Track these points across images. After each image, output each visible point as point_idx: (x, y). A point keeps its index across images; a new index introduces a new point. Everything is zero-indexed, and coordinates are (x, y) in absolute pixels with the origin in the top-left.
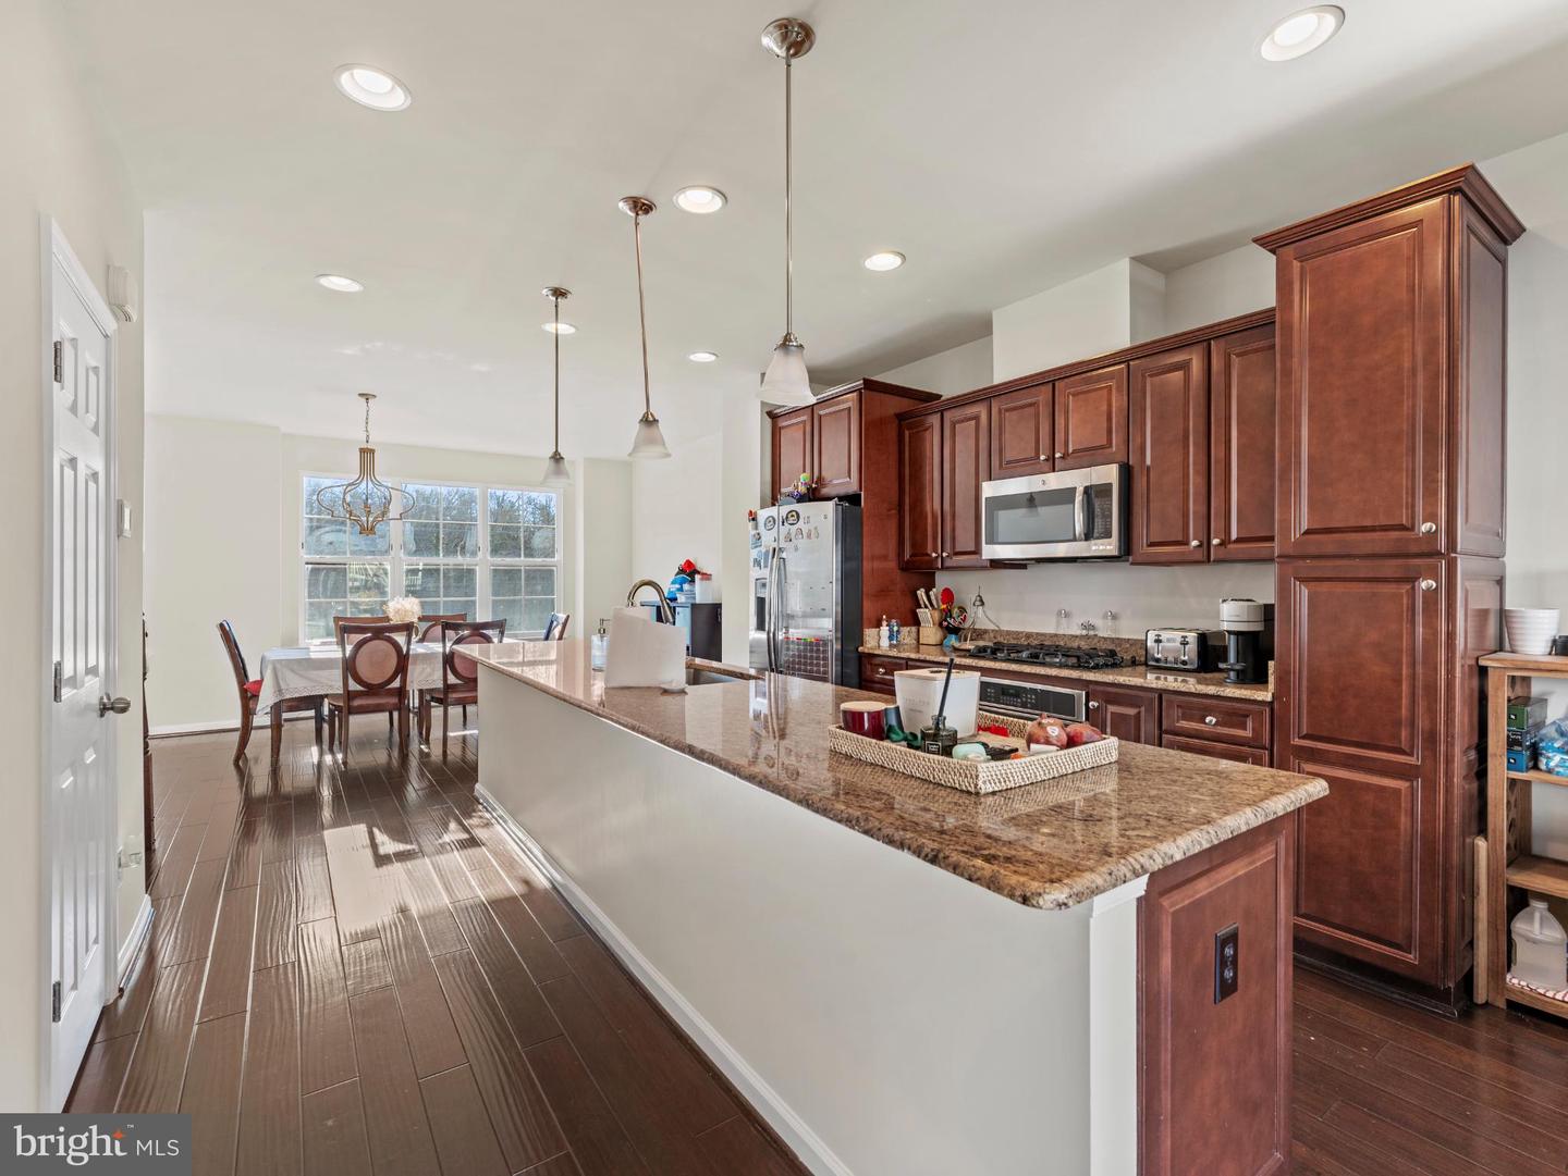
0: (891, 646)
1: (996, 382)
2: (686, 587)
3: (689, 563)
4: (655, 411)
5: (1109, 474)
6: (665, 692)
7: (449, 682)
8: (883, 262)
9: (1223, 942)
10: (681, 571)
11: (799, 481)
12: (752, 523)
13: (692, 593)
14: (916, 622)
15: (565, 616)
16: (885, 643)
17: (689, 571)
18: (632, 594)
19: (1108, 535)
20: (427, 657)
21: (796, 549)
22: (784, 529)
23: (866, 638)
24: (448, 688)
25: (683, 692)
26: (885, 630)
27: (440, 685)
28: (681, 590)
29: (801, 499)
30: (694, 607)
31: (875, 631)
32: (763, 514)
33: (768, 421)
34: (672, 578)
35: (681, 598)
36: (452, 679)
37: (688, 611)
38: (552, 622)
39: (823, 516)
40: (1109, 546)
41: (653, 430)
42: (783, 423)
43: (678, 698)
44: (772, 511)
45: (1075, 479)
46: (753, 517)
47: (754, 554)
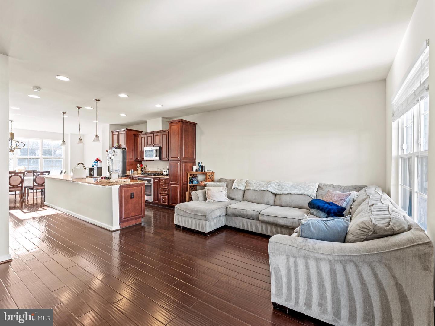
0: (132, 174)
1: (147, 132)
2: (96, 164)
3: (98, 159)
4: (82, 138)
5: (158, 148)
6: (83, 179)
7: (34, 185)
8: (123, 115)
9: (131, 194)
10: (96, 160)
11: (116, 145)
12: (107, 152)
13: (98, 165)
14: (137, 170)
15: (65, 170)
16: (131, 173)
17: (98, 160)
18: (78, 165)
19: (158, 157)
20: (28, 180)
21: (114, 157)
22: (112, 154)
23: (127, 173)
24: (34, 186)
25: (85, 179)
26: (130, 171)
27: (32, 185)
28: (95, 164)
29: (116, 148)
30: (98, 168)
31: (128, 171)
32: (109, 150)
33: (111, 133)
34: (94, 162)
35: (95, 166)
36: (35, 184)
37: (96, 169)
38: (62, 172)
39: (119, 151)
40: (158, 158)
41: (81, 141)
42: (114, 133)
43: (85, 180)
44: (111, 150)
45: (154, 148)
46: (107, 151)
47: (107, 158)
